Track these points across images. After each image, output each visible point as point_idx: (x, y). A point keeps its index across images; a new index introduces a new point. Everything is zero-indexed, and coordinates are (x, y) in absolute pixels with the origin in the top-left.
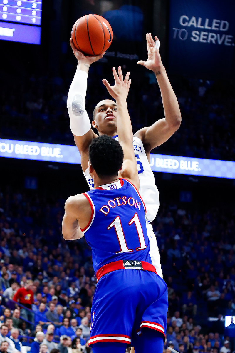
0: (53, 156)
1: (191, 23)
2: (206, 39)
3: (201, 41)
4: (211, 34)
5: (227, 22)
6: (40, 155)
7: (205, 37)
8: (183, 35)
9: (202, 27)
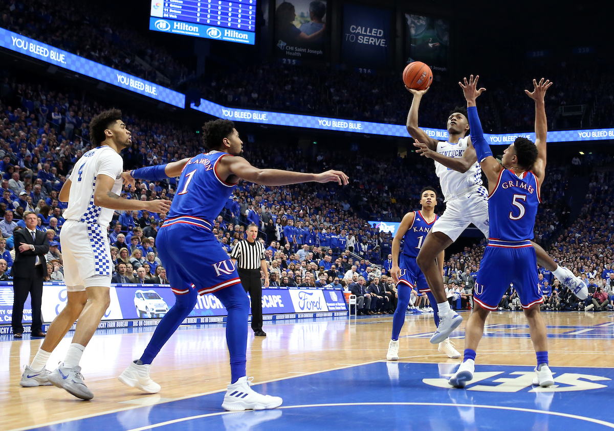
0: (261, 119)
1: (357, 31)
2: (368, 42)
3: (364, 42)
4: (371, 38)
5: (381, 30)
6: (252, 118)
7: (367, 40)
8: (352, 38)
9: (365, 33)
